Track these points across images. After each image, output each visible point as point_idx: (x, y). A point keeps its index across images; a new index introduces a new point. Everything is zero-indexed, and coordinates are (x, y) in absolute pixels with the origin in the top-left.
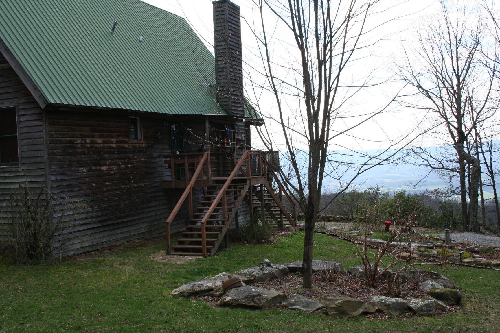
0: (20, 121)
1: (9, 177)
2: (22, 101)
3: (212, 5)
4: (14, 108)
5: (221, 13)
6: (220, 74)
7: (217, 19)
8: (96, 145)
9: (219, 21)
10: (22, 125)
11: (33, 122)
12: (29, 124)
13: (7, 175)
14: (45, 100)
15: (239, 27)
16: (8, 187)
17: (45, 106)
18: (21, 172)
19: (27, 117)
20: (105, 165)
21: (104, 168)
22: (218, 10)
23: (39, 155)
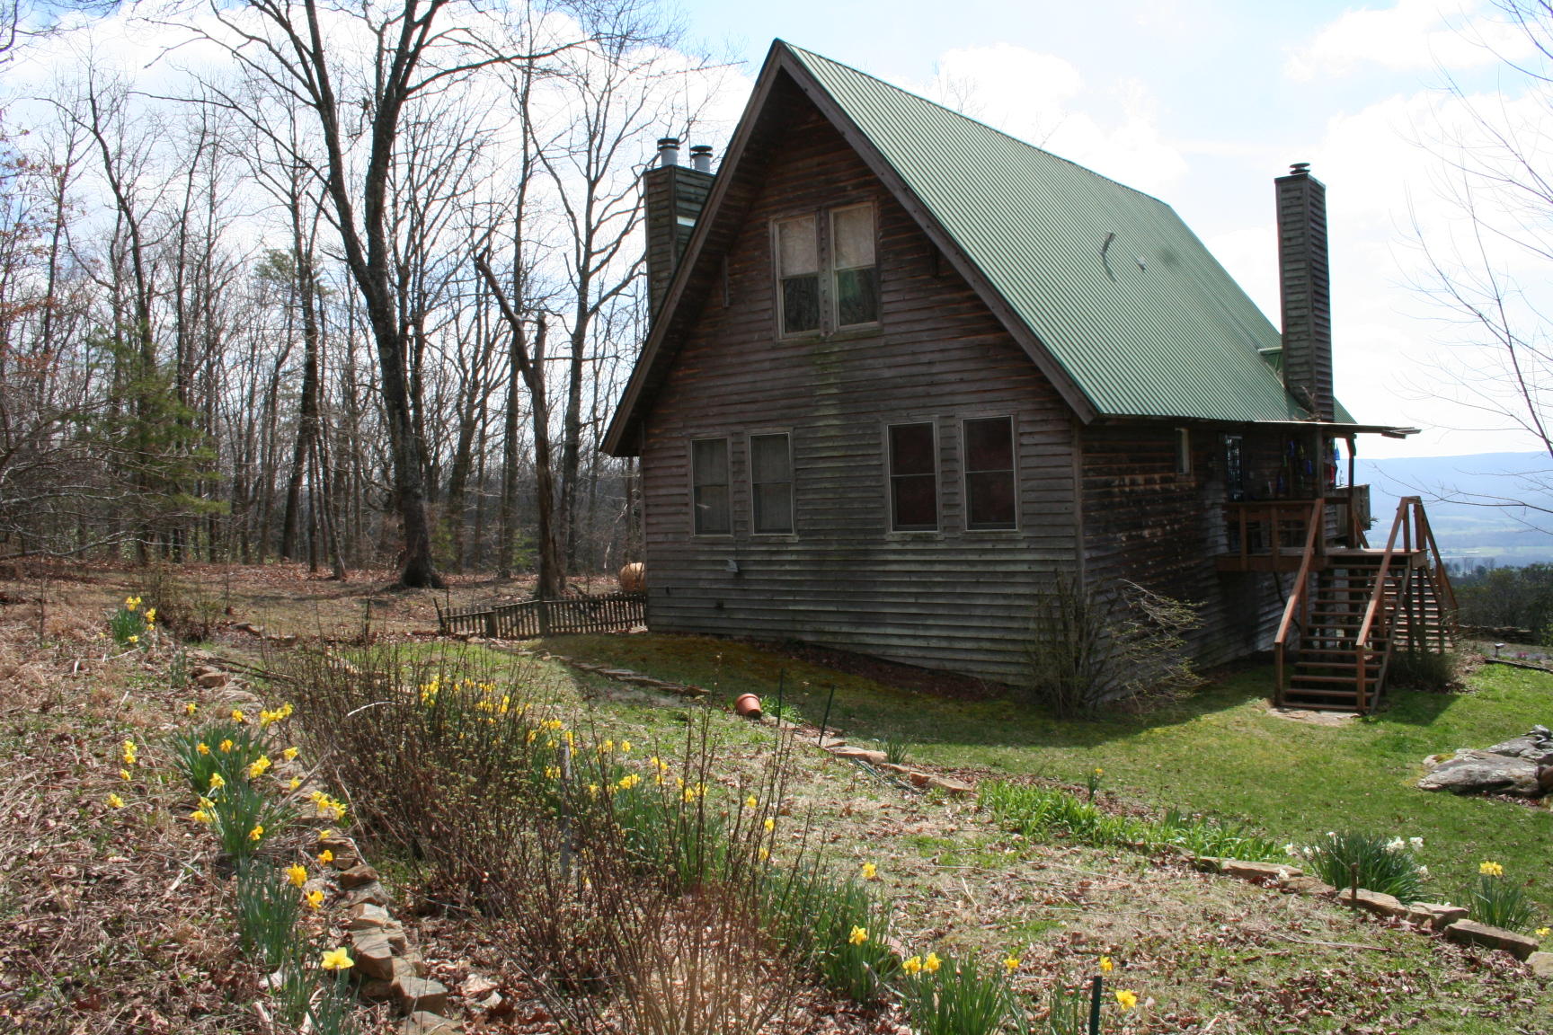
0: (1021, 445)
1: (993, 551)
2: (1025, 407)
3: (1274, 186)
4: (1006, 422)
5: (1295, 202)
6: (1291, 330)
7: (1285, 216)
8: (1136, 488)
9: (1288, 220)
10: (1023, 452)
11: (1049, 448)
12: (1040, 450)
13: (989, 546)
14: (1092, 408)
15: (1324, 227)
16: (991, 569)
17: (1091, 418)
18: (1019, 541)
19: (1036, 437)
20: (1147, 527)
21: (1146, 533)
22: (1287, 195)
23: (1064, 511)
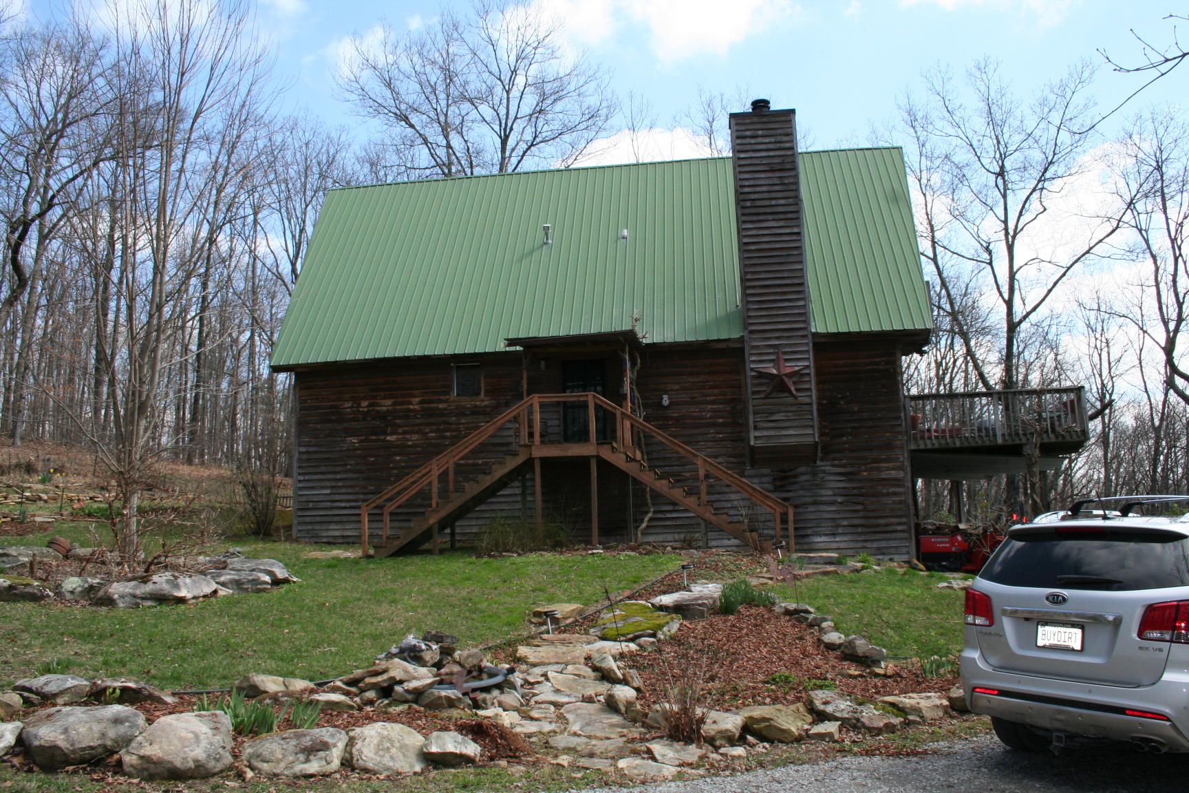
8: (378, 408)
20: (395, 434)
21: (393, 438)
